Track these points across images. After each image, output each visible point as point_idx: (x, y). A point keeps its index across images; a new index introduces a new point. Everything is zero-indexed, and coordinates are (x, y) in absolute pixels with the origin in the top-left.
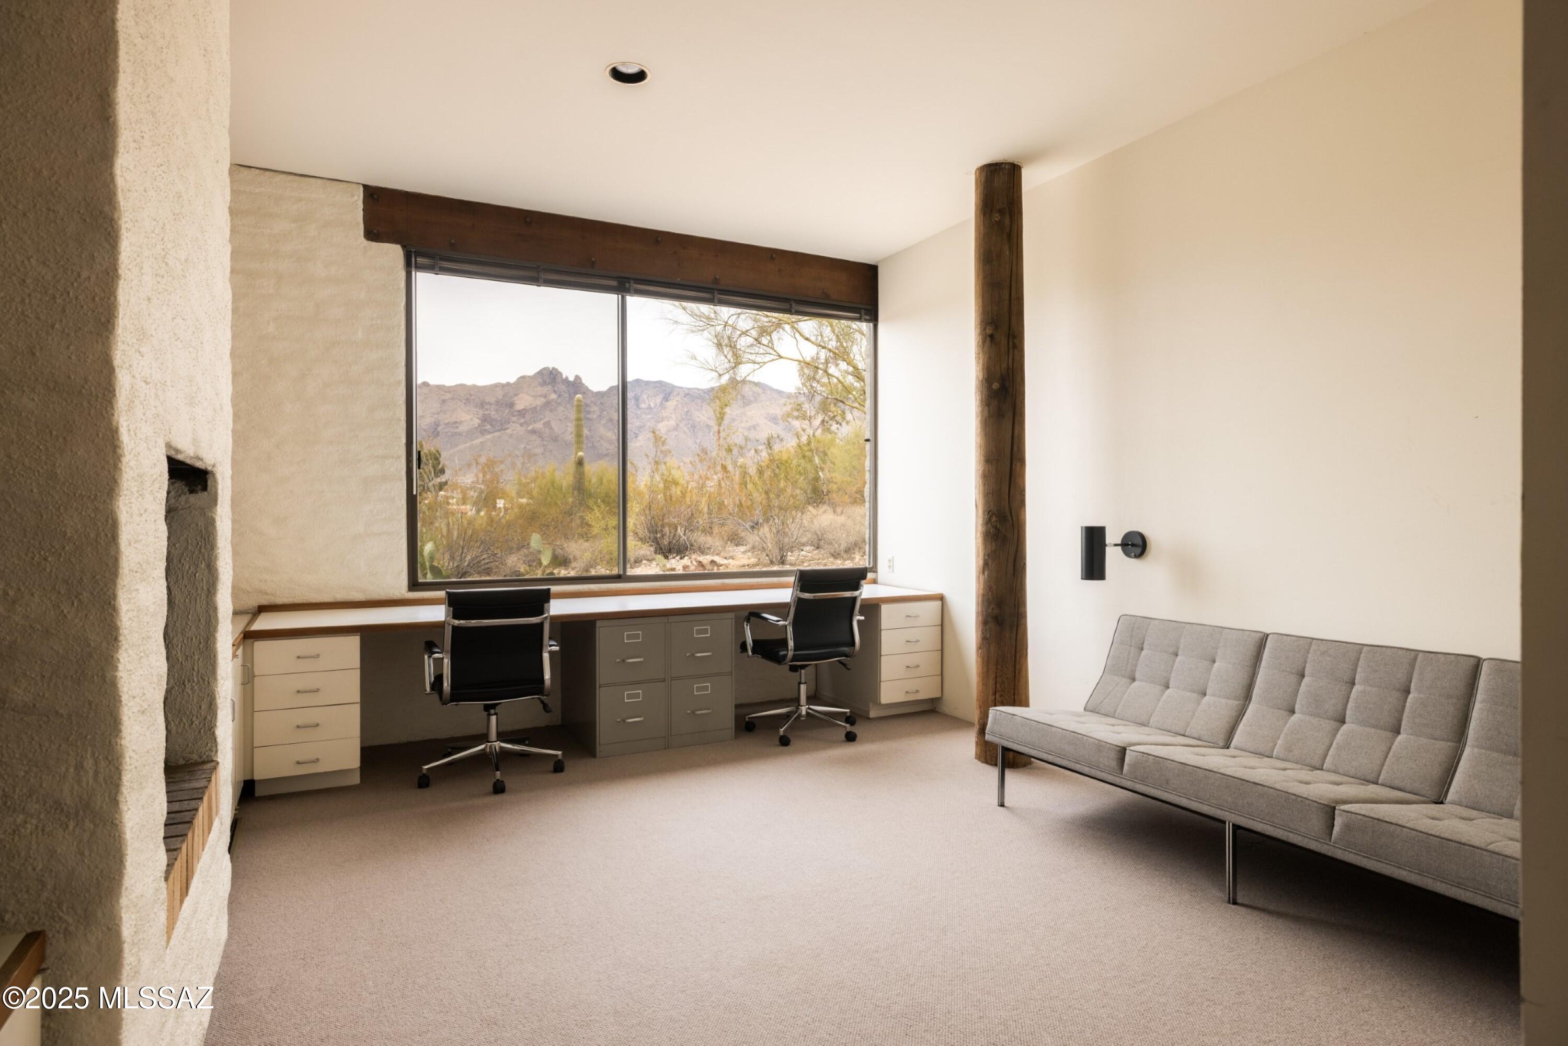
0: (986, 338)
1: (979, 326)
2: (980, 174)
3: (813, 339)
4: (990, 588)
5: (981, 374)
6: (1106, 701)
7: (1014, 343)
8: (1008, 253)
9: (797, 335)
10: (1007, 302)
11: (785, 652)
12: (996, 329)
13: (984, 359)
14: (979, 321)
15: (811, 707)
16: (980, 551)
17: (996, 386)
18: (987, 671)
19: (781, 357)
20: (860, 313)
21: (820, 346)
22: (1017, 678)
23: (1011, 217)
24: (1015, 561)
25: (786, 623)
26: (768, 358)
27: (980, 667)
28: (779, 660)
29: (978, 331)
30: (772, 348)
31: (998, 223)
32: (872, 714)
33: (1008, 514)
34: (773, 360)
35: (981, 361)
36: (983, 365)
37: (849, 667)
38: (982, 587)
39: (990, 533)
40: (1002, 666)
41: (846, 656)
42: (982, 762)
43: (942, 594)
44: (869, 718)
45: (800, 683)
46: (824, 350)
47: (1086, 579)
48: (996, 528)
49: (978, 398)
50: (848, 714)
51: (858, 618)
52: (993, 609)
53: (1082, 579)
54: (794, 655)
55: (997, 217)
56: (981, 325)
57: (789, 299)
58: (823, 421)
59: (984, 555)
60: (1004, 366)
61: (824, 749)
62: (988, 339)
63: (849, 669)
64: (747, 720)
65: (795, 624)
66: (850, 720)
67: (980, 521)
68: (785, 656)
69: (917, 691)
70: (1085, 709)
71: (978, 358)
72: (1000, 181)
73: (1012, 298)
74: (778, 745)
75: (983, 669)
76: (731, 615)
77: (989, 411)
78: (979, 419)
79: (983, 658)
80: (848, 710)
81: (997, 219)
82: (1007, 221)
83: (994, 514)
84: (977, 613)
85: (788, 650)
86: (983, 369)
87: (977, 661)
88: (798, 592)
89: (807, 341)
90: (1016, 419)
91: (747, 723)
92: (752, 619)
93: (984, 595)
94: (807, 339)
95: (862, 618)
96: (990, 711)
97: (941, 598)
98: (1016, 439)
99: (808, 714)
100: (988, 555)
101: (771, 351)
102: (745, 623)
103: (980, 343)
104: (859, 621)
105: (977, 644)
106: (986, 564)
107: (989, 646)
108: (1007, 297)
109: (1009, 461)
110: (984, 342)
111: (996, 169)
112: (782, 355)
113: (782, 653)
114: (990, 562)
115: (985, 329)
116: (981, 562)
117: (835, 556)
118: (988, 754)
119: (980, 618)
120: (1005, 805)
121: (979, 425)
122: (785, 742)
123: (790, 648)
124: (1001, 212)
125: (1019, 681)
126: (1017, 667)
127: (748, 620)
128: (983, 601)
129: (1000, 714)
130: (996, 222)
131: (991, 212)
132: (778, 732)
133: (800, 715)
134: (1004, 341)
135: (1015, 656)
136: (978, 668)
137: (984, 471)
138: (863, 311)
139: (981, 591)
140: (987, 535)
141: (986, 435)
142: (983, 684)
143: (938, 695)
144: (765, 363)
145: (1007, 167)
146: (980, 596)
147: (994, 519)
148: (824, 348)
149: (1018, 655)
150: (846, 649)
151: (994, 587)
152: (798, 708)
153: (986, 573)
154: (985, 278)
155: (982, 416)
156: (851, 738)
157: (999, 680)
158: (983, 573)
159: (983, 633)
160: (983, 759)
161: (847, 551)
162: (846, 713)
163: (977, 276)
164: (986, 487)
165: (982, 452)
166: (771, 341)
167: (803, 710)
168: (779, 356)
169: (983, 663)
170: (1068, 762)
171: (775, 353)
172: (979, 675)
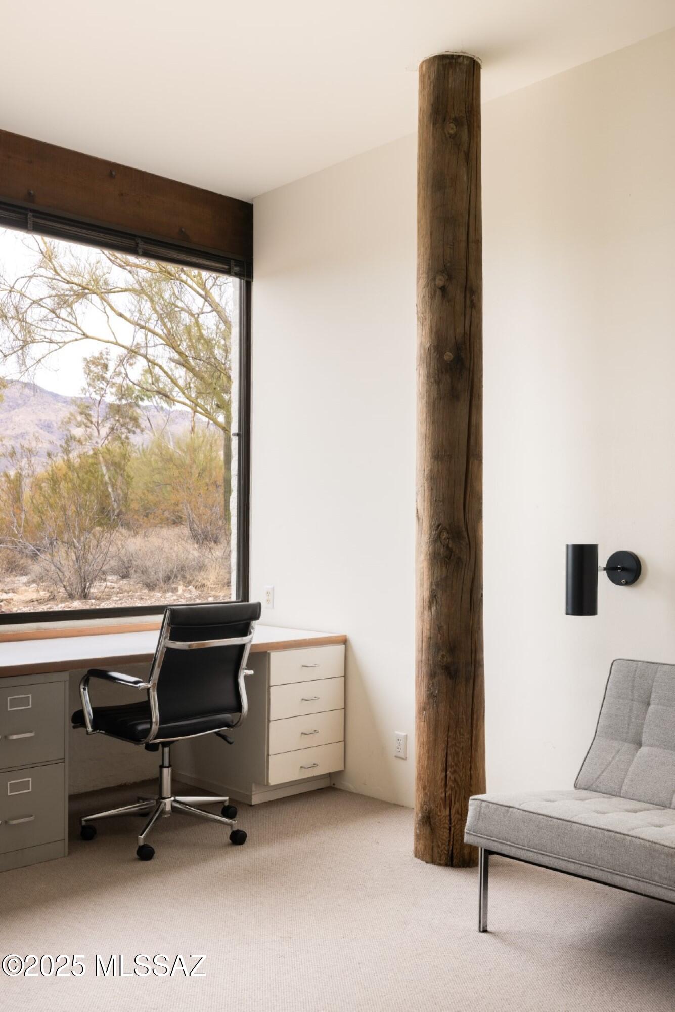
0: (435, 292)
1: (425, 275)
2: (428, 68)
3: (128, 315)
4: (440, 628)
5: (428, 339)
6: (604, 774)
7: (472, 301)
8: (465, 178)
9: (108, 309)
10: (463, 245)
11: (148, 726)
12: (450, 278)
13: (431, 320)
14: (424, 267)
15: (178, 798)
16: (426, 578)
17: (448, 356)
18: (435, 740)
19: (87, 337)
20: (229, 264)
21: (138, 325)
22: (474, 746)
23: (470, 131)
24: (471, 591)
25: (149, 685)
26: (69, 336)
27: (424, 735)
28: (135, 737)
29: (423, 282)
30: (76, 325)
31: (453, 136)
32: (255, 800)
33: (464, 529)
34: (76, 340)
35: (428, 322)
36: (431, 328)
37: (230, 740)
38: (427, 626)
39: (439, 554)
40: (455, 732)
41: (228, 726)
42: (427, 862)
43: (346, 636)
44: (251, 805)
45: (162, 766)
46: (142, 330)
47: (574, 614)
48: (448, 547)
49: (423, 372)
50: (227, 804)
51: (245, 672)
52: (443, 656)
53: (567, 614)
54: (160, 729)
55: (451, 129)
56: (428, 273)
57: (135, 236)
58: (112, 429)
59: (431, 584)
60: (459, 330)
61: (205, 860)
62: (438, 293)
63: (231, 743)
64: (84, 823)
65: (162, 686)
66: (229, 811)
67: (425, 538)
68: (149, 730)
69: (315, 765)
70: (575, 787)
71: (421, 319)
72: (455, 81)
73: (471, 240)
74: (135, 860)
75: (428, 737)
76: (65, 676)
77: (439, 390)
78: (424, 401)
79: (429, 723)
80: (227, 798)
81: (452, 131)
82: (465, 136)
83: (445, 529)
84: (419, 663)
85: (151, 723)
86: (431, 332)
87: (418, 727)
88: (167, 640)
89: (120, 318)
90: (474, 403)
91: (84, 828)
92: (93, 679)
93: (430, 638)
94: (121, 315)
95: (251, 672)
96: (470, 802)
97: (345, 641)
98: (473, 429)
99: (173, 808)
100: (437, 585)
101: (74, 328)
102: (82, 687)
103: (427, 298)
104: (246, 677)
105: (418, 702)
106: (433, 597)
107: (438, 707)
108: (464, 238)
109: (465, 457)
110: (433, 296)
111: (450, 63)
112: (89, 334)
113: (141, 727)
114: (439, 594)
115: (434, 279)
116: (426, 594)
117: (151, 587)
118: (435, 849)
119: (424, 669)
120: (489, 929)
121: (425, 409)
122: (145, 854)
123: (154, 720)
124: (457, 122)
125: (476, 751)
126: (474, 732)
127: (86, 681)
128: (429, 646)
129: (488, 806)
130: (451, 135)
131: (444, 120)
132: (137, 840)
133: (163, 812)
134: (459, 297)
135: (472, 719)
136: (419, 736)
137: (431, 470)
138: (232, 262)
139: (426, 633)
140: (435, 557)
141: (434, 422)
142: (429, 758)
143: (340, 767)
144: (65, 343)
145: (465, 62)
146: (425, 640)
147: (445, 535)
148: (142, 327)
149: (475, 717)
150: (227, 716)
151: (445, 627)
152: (159, 803)
153: (434, 609)
154: (434, 210)
155: (429, 396)
156: (238, 838)
157: (451, 751)
158: (430, 608)
159: (429, 689)
160: (428, 858)
161: (168, 579)
162: (223, 802)
163: (422, 207)
164: (435, 491)
165: (428, 446)
166: (72, 313)
167: (168, 804)
168: (84, 335)
169: (429, 728)
170: (600, 873)
171: (80, 332)
172: (421, 745)
